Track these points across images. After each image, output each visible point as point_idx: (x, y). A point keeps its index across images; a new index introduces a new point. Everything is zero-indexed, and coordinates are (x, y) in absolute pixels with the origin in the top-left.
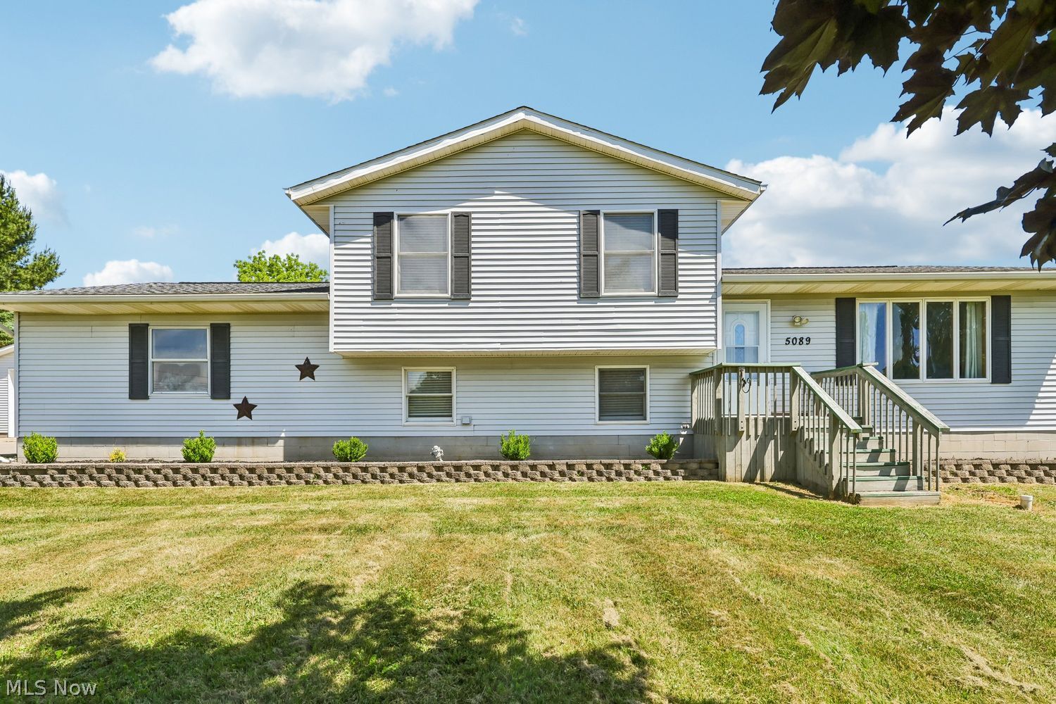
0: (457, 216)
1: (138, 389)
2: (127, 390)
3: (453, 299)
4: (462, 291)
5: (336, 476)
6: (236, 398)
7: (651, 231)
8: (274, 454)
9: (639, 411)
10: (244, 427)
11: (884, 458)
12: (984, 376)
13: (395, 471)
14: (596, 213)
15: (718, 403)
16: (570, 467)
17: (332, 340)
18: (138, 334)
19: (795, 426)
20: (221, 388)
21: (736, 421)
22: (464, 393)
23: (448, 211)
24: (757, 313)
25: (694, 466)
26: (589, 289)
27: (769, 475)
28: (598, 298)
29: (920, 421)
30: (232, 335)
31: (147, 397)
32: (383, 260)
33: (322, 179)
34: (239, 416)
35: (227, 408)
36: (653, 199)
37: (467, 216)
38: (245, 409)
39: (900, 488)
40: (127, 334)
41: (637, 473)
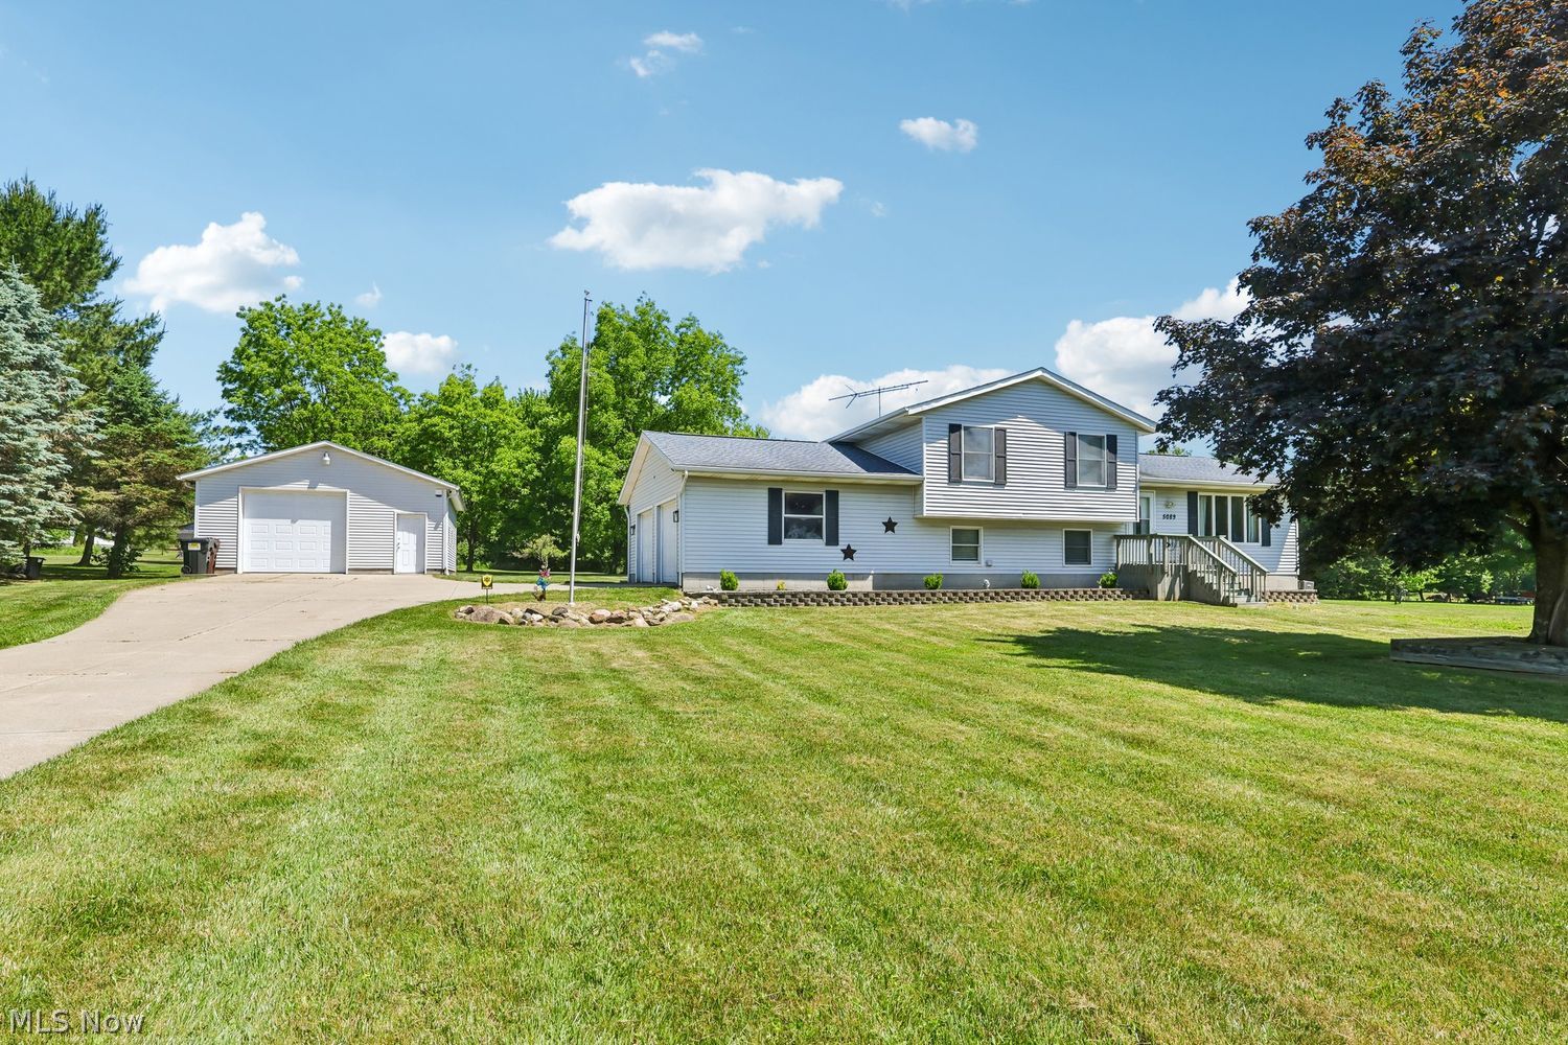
0: (997, 430)
1: (774, 539)
2: (767, 538)
3: (995, 484)
4: (1001, 481)
6: (843, 545)
7: (1101, 447)
8: (866, 586)
9: (1086, 559)
10: (849, 566)
11: (1236, 588)
12: (1257, 541)
13: (983, 595)
14: (1074, 434)
15: (1150, 556)
16: (1076, 593)
17: (925, 508)
18: (774, 494)
19: (1190, 569)
20: (833, 540)
21: (1163, 566)
22: (988, 547)
23: (993, 426)
24: (1148, 499)
25: (1137, 592)
26: (1070, 482)
27: (1177, 597)
28: (1075, 487)
29: (1254, 567)
30: (840, 499)
31: (781, 544)
32: (953, 455)
34: (845, 558)
35: (836, 552)
36: (1102, 429)
37: (1004, 430)
38: (849, 553)
39: (1248, 601)
40: (767, 495)
41: (1110, 596)
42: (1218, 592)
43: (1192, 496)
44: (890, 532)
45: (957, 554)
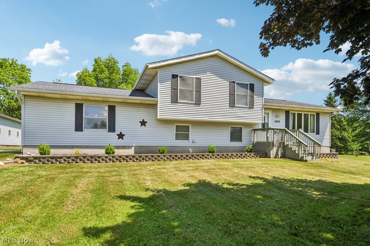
0: (197, 78)
1: (79, 127)
2: (74, 128)
3: (195, 104)
4: (198, 103)
5: (167, 158)
6: (118, 132)
7: (247, 89)
8: (131, 152)
9: (240, 140)
10: (120, 142)
11: (307, 153)
12: (314, 133)
14: (234, 82)
15: (267, 138)
16: (232, 155)
17: (158, 114)
18: (79, 108)
19: (286, 144)
20: (112, 129)
21: (273, 143)
22: (193, 133)
23: (194, 77)
24: (268, 114)
25: (261, 154)
26: (232, 104)
27: (279, 157)
28: (234, 107)
29: (315, 143)
30: (116, 109)
31: (82, 131)
32: (174, 89)
33: (159, 62)
34: (119, 139)
35: (114, 136)
36: (248, 81)
37: (200, 79)
38: (121, 136)
40: (74, 107)
41: (249, 156)
42: (298, 154)
43: (287, 113)
44: (143, 126)
45: (178, 137)
